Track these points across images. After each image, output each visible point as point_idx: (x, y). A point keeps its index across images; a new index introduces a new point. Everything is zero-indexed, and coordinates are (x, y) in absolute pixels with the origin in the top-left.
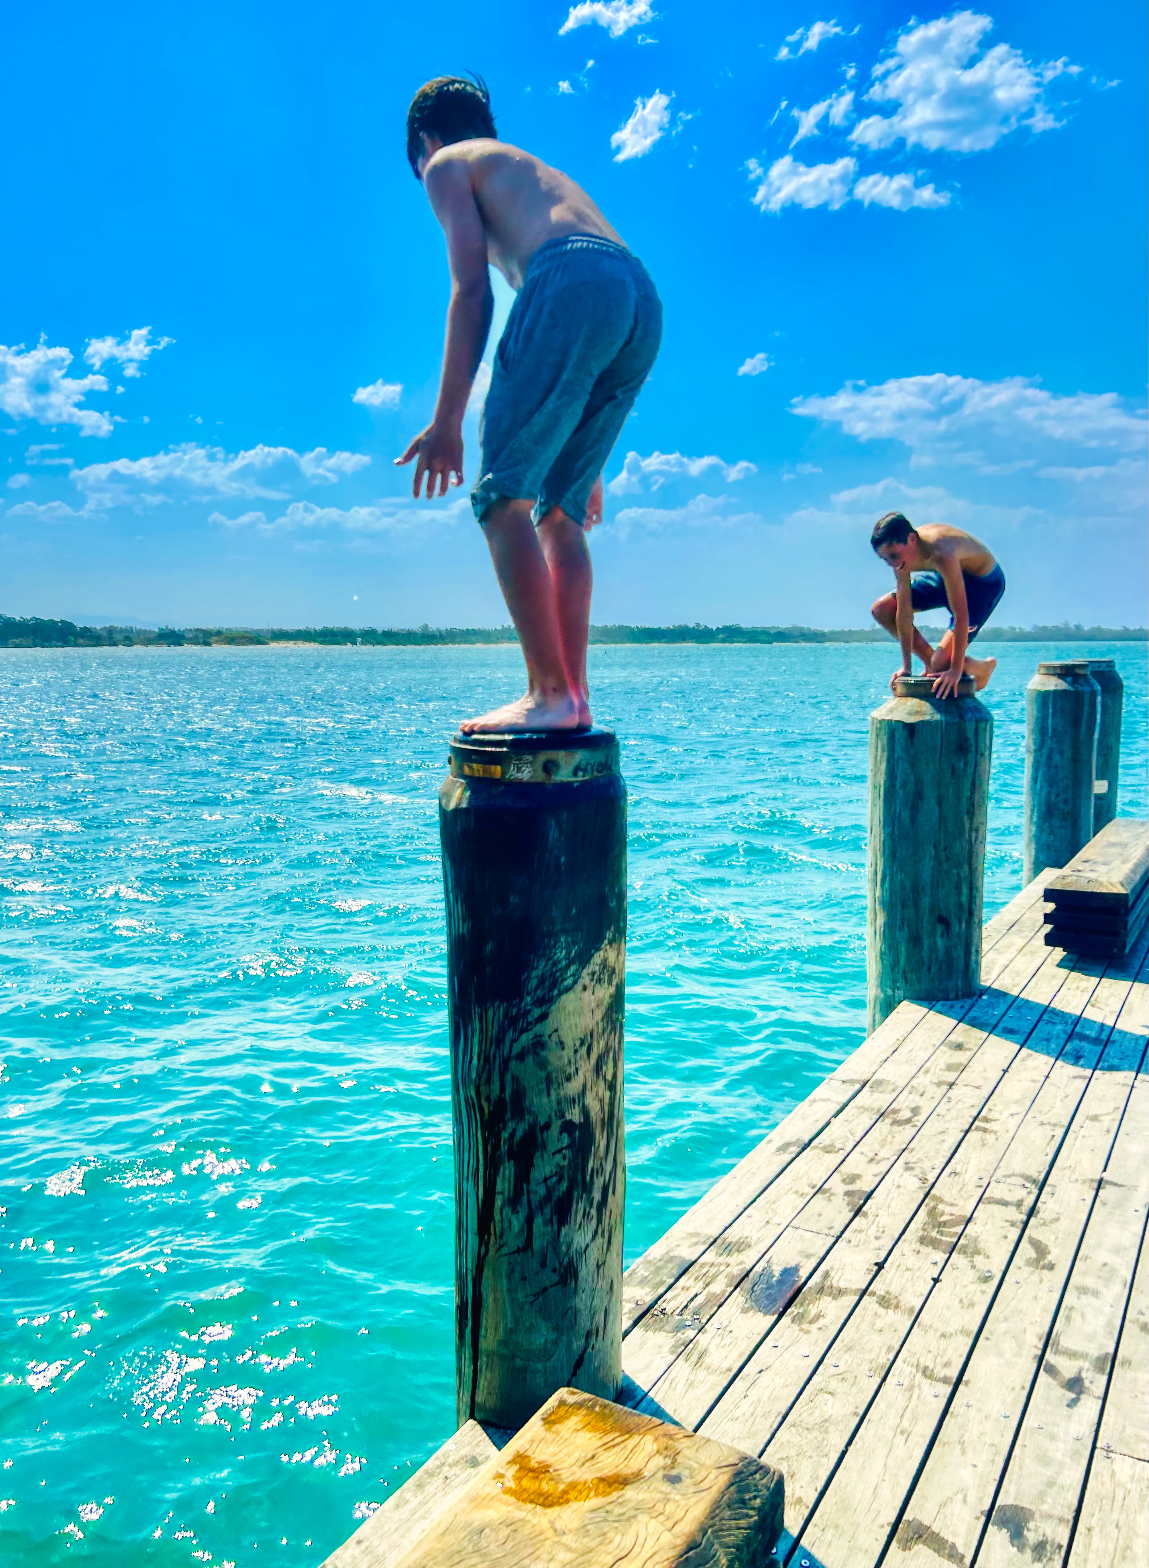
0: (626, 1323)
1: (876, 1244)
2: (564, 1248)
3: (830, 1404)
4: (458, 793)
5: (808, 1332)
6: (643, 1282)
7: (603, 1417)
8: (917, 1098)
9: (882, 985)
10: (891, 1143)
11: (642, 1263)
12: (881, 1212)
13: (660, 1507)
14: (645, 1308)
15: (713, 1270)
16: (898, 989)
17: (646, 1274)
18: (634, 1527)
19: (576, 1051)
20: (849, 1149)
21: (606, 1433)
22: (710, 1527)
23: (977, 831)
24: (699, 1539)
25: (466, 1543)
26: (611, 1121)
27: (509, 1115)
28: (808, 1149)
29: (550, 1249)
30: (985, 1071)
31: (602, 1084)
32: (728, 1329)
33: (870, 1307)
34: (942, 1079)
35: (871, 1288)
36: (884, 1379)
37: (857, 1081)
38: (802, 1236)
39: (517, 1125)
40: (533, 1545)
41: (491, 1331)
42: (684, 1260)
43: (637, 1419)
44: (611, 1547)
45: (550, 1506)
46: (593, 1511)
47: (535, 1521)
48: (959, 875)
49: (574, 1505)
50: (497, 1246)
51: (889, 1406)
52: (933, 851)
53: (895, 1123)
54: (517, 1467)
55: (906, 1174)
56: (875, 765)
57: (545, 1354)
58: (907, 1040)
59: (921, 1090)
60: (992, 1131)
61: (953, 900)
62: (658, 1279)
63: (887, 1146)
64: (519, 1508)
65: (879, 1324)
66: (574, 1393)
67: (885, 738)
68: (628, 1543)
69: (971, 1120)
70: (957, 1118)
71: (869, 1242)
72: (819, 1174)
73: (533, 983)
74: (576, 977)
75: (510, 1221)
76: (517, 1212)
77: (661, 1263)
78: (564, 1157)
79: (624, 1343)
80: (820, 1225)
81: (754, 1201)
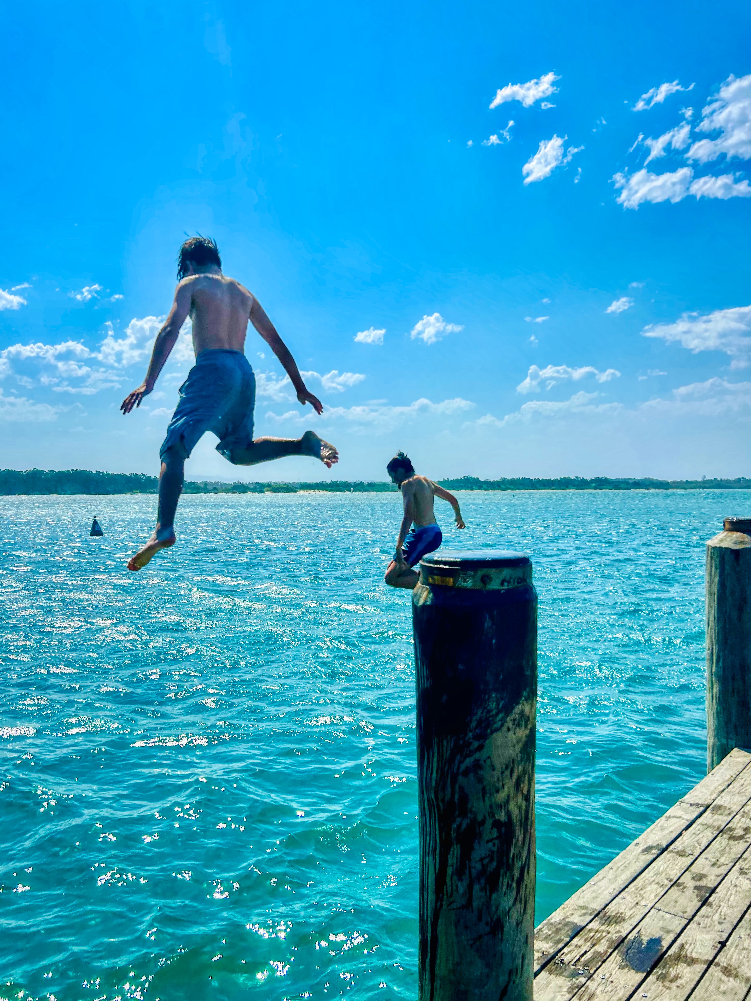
0: (536, 967)
1: (720, 927)
2: (494, 908)
4: (424, 595)
5: (669, 988)
6: (547, 938)
9: (717, 736)
10: (729, 853)
11: (546, 924)
12: (722, 904)
14: (549, 957)
15: (598, 935)
16: (731, 739)
17: (550, 933)
19: (502, 773)
20: (697, 854)
26: (527, 821)
27: (457, 813)
28: (666, 852)
29: (484, 907)
31: (520, 797)
32: (610, 979)
33: (716, 974)
35: (716, 960)
37: (701, 805)
38: (664, 917)
39: (462, 820)
41: (443, 962)
42: (576, 926)
50: (448, 903)
53: (731, 838)
55: (741, 877)
56: (711, 578)
57: (481, 983)
58: (739, 777)
62: (558, 937)
63: (726, 855)
65: (723, 988)
67: (718, 560)
71: (714, 926)
72: (675, 871)
73: (474, 724)
74: (503, 721)
75: (457, 886)
76: (462, 880)
77: (559, 926)
78: (494, 845)
79: (535, 981)
80: (677, 909)
81: (627, 887)
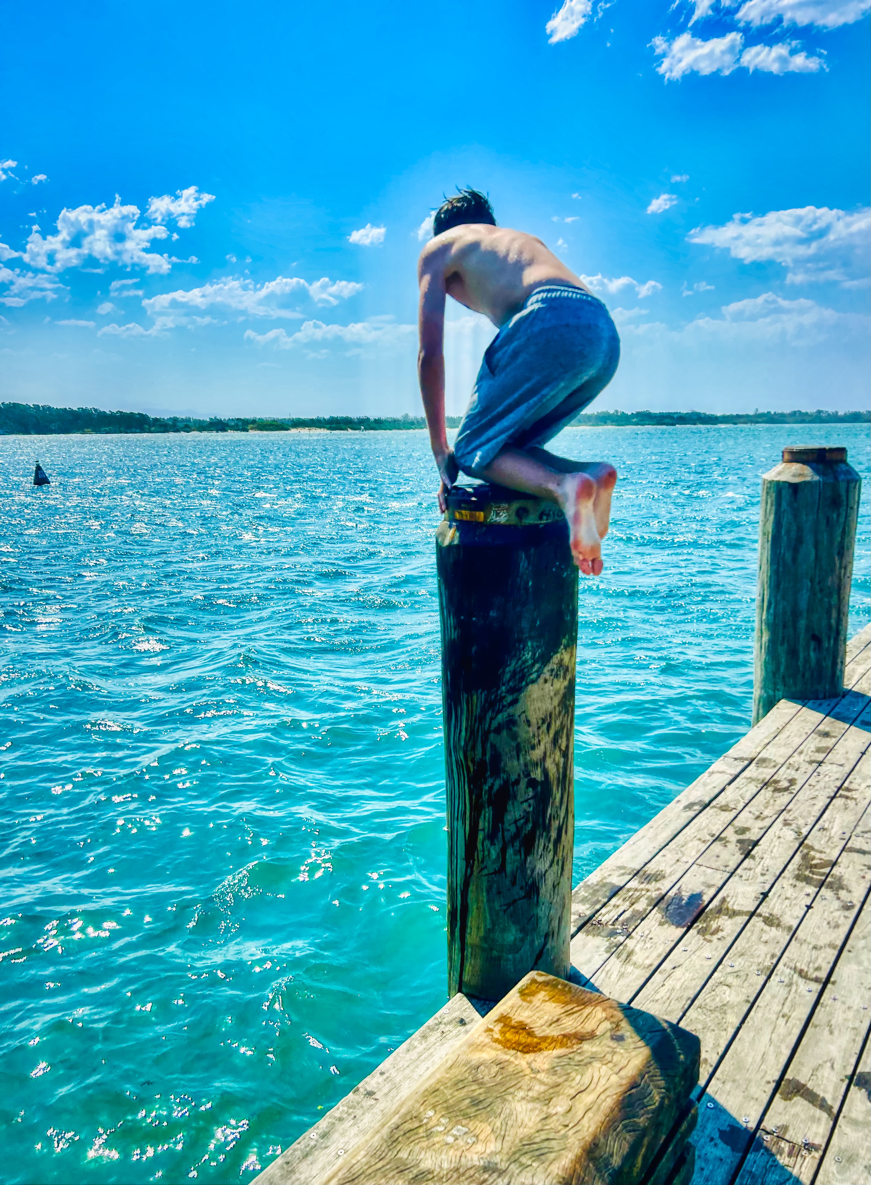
0: (573, 930)
1: (762, 879)
2: (529, 872)
3: (727, 993)
4: (450, 533)
5: (710, 941)
6: (583, 901)
7: (562, 992)
8: (793, 772)
9: (764, 687)
10: (773, 805)
11: (584, 886)
12: (765, 856)
13: (609, 1057)
14: (586, 919)
15: (637, 894)
16: (778, 690)
17: (586, 895)
18: (590, 1070)
19: (539, 728)
20: (740, 808)
21: (567, 1003)
22: (648, 1073)
23: (845, 568)
24: (638, 1080)
25: (467, 1075)
26: (565, 779)
27: (489, 773)
28: (708, 808)
29: (519, 871)
30: (847, 753)
31: (558, 753)
32: (649, 936)
33: (758, 924)
34: (813, 758)
35: (758, 911)
36: (769, 977)
37: (746, 759)
38: (704, 871)
39: (494, 781)
40: (517, 1078)
41: (474, 930)
42: (614, 886)
43: (589, 995)
44: (574, 1084)
45: (527, 1052)
46: (559, 1057)
47: (517, 1062)
48: (829, 602)
49: (546, 1053)
50: (479, 869)
51: (774, 997)
52: (809, 584)
53: (776, 790)
54: (502, 1024)
55: (785, 829)
56: (765, 516)
57: (515, 948)
58: (786, 729)
59: (797, 767)
60: (852, 798)
61: (824, 622)
62: (595, 898)
63: (769, 808)
64: (506, 1054)
65: (765, 937)
66: (542, 975)
67: (774, 495)
68: (586, 1080)
69: (836, 789)
70: (825, 788)
71: (757, 878)
72: (717, 826)
73: (507, 676)
74: (540, 672)
75: (489, 851)
76: (495, 845)
77: (597, 887)
78: (530, 806)
79: (571, 943)
80: (718, 864)
81: (667, 844)
